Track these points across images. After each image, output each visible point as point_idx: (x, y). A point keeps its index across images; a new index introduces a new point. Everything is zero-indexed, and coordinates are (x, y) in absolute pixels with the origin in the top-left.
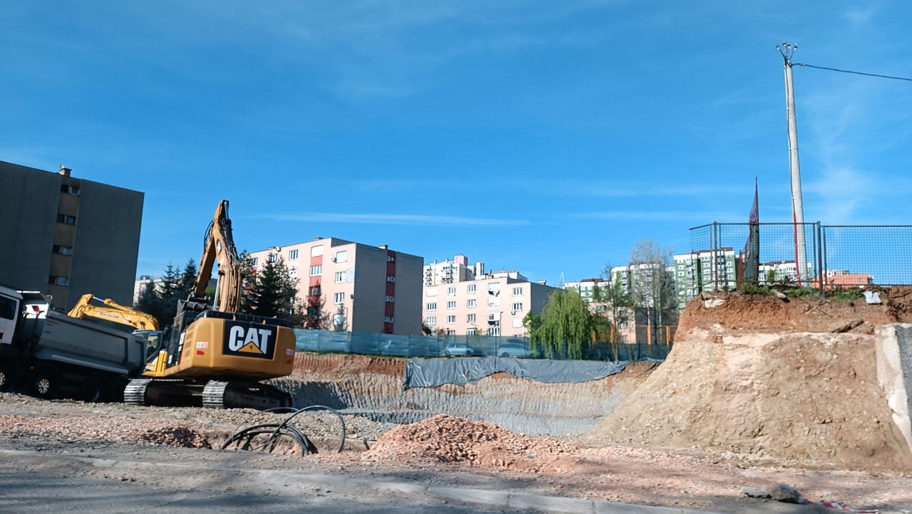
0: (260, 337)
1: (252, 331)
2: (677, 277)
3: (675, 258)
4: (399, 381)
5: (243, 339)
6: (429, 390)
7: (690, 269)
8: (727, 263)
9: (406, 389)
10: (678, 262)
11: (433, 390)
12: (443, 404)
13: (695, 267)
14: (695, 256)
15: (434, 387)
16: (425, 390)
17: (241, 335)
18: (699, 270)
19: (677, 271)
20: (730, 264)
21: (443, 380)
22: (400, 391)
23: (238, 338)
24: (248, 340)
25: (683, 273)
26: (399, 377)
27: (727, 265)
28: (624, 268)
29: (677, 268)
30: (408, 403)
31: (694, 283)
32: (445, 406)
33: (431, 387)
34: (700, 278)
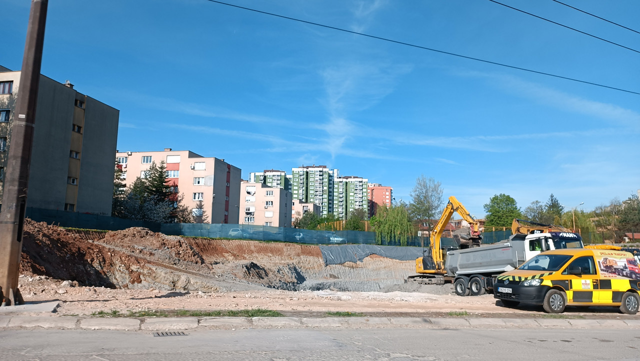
2: (293, 182)
3: (293, 169)
4: (321, 260)
6: (339, 266)
7: (302, 177)
8: (324, 175)
9: (327, 265)
10: (295, 172)
11: (341, 266)
12: (348, 275)
13: (305, 176)
14: (305, 170)
15: (341, 264)
16: (336, 265)
18: (307, 178)
19: (294, 178)
20: (326, 176)
21: (344, 259)
22: (324, 267)
25: (297, 179)
26: (320, 258)
27: (324, 177)
28: (262, 174)
29: (294, 176)
30: (330, 274)
31: (303, 186)
32: (350, 276)
33: (339, 264)
34: (307, 184)
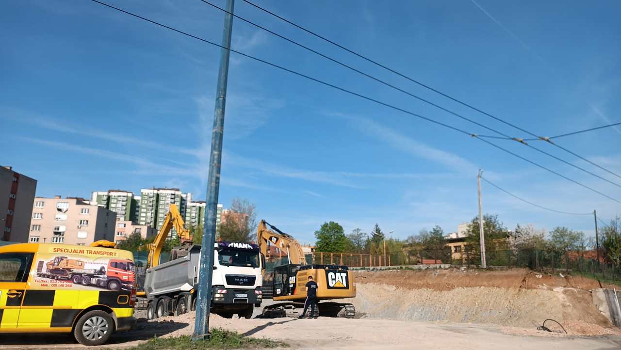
0: (342, 277)
1: (338, 274)
2: (142, 204)
3: (143, 191)
5: (335, 279)
7: (151, 200)
8: (176, 198)
10: (144, 194)
13: (155, 199)
14: (156, 192)
17: (334, 277)
18: (157, 201)
19: (142, 199)
20: (178, 199)
23: (333, 279)
24: (337, 280)
25: (146, 201)
27: (176, 200)
31: (152, 209)
34: (157, 207)
